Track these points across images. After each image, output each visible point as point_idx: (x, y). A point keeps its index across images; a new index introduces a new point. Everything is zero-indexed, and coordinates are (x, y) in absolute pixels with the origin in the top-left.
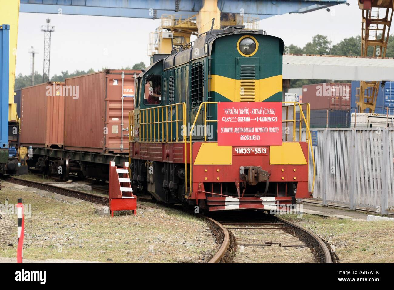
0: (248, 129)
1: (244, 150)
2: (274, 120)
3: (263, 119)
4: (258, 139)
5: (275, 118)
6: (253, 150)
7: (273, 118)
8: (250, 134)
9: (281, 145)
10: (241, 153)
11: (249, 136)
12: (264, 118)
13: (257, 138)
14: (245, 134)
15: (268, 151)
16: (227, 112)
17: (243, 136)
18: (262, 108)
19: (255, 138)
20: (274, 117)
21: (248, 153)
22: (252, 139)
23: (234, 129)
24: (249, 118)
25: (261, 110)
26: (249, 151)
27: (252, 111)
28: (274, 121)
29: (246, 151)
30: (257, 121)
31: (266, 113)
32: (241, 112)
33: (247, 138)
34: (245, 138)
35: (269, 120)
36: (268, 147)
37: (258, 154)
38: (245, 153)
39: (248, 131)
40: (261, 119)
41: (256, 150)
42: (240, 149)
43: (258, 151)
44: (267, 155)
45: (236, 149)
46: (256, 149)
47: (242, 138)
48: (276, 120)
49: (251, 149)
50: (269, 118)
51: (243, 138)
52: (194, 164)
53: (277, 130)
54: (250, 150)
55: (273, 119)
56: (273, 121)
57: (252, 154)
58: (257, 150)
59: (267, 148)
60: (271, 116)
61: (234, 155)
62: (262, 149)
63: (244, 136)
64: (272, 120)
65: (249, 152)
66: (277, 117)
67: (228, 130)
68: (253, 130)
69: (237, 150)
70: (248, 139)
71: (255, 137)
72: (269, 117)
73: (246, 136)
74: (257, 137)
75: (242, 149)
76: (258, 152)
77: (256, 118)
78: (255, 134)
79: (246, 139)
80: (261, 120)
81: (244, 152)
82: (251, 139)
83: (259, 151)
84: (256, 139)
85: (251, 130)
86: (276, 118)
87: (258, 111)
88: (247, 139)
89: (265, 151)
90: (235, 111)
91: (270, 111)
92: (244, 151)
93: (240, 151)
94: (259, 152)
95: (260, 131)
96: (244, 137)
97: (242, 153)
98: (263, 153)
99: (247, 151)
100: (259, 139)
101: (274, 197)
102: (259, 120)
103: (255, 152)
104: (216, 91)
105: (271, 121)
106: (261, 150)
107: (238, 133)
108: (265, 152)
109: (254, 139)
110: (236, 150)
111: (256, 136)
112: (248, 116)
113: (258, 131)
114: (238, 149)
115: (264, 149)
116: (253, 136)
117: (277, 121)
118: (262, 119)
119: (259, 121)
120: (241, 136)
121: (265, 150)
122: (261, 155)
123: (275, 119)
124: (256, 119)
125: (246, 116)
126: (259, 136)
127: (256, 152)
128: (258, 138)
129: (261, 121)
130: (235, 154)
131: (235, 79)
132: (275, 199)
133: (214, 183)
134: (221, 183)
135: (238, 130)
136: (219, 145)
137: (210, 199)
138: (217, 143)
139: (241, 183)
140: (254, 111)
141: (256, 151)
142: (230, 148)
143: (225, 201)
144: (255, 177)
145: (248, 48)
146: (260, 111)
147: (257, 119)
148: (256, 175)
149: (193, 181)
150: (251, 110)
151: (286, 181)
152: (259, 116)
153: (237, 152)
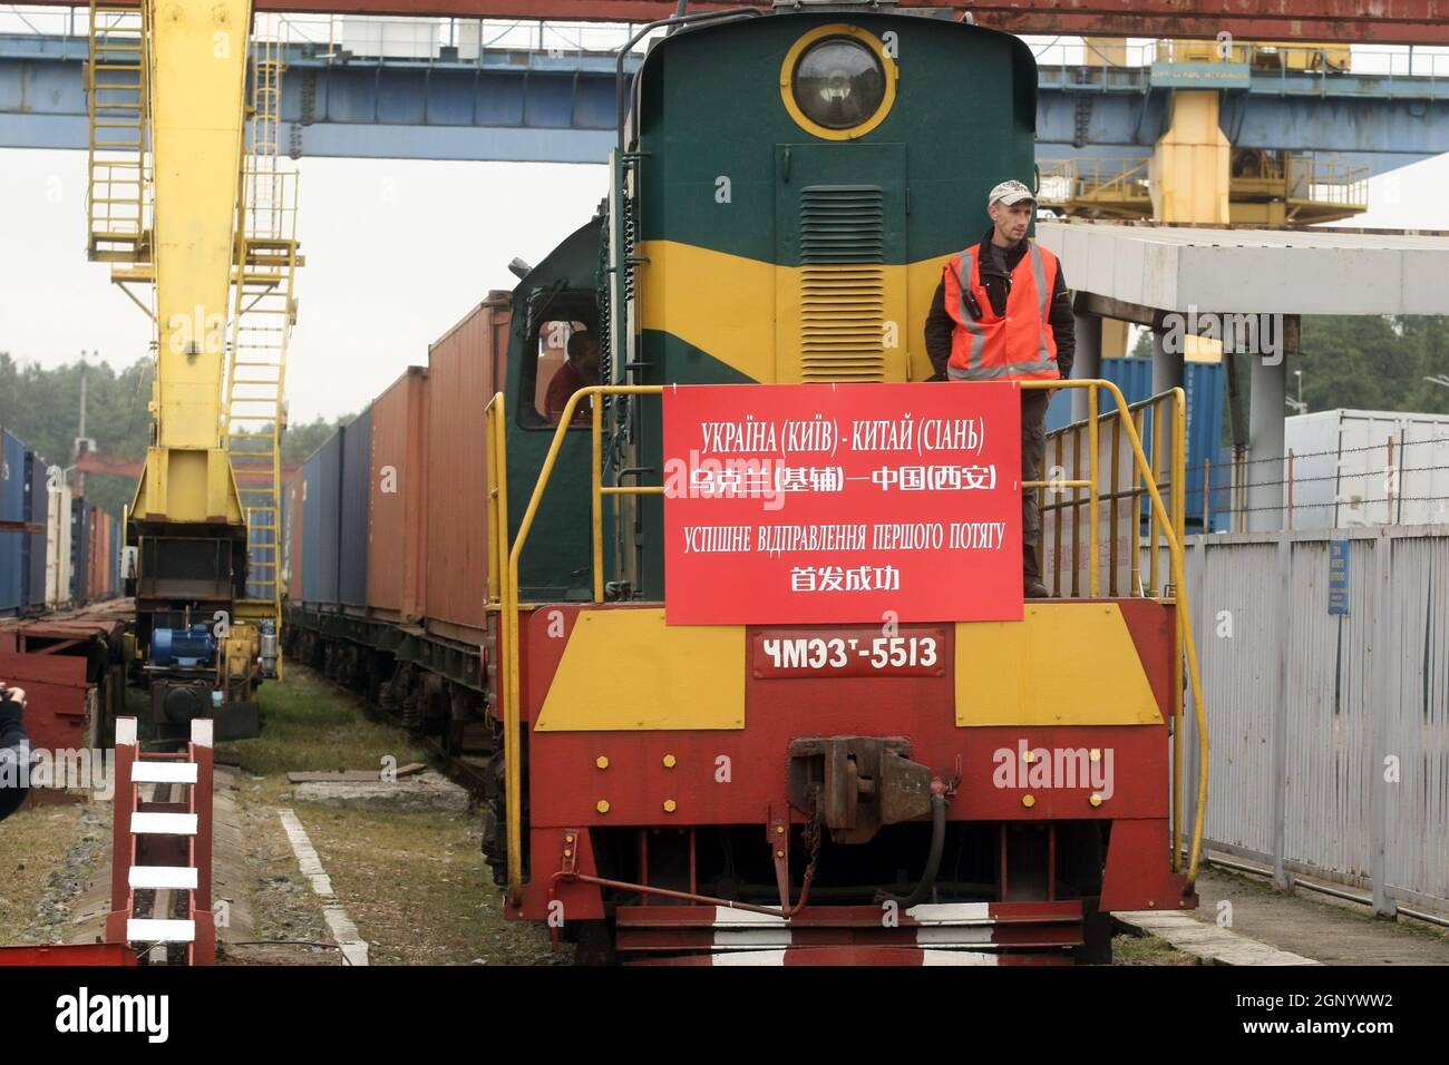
0: (834, 533)
1: (812, 646)
2: (975, 480)
3: (918, 474)
4: (892, 584)
5: (981, 473)
6: (859, 647)
7: (974, 472)
8: (848, 560)
9: (1019, 618)
10: (795, 665)
11: (839, 569)
12: (922, 469)
13: (883, 583)
14: (819, 559)
15: (947, 651)
16: (717, 438)
17: (803, 573)
18: (908, 417)
19: (872, 583)
20: (975, 467)
21: (834, 663)
22: (857, 587)
23: (754, 535)
24: (840, 470)
25: (907, 426)
26: (840, 652)
27: (856, 436)
28: (977, 485)
29: (823, 652)
30: (885, 488)
31: (932, 441)
32: (792, 437)
33: (830, 580)
34: (819, 580)
35: (947, 484)
36: (945, 631)
37: (889, 671)
38: (816, 665)
39: (833, 542)
40: (907, 474)
41: (882, 647)
42: (788, 644)
43: (891, 649)
44: (938, 674)
45: (766, 643)
46: (877, 643)
47: (800, 579)
48: (987, 482)
49: (853, 642)
50: (951, 472)
51: (804, 580)
52: (537, 728)
53: (995, 532)
54: (847, 650)
55: (969, 477)
56: (973, 485)
57: (859, 669)
58: (886, 647)
59: (942, 633)
60: (960, 458)
61: (756, 674)
62: (913, 642)
63: (810, 569)
64: (964, 482)
65: (838, 659)
66: (992, 467)
67: (726, 539)
68: (863, 538)
69: (771, 649)
70: (835, 586)
71: (873, 574)
72: (951, 468)
73: (821, 571)
74: (884, 575)
75: (802, 644)
76: (890, 657)
77: (875, 474)
78: (873, 558)
79: (822, 588)
80: (907, 482)
81: (812, 661)
82: (848, 588)
83: (893, 650)
84: (879, 586)
85: (853, 537)
86: (986, 470)
87: (888, 431)
88: (828, 585)
89: (931, 651)
90: (762, 436)
91: (957, 433)
92: (812, 654)
93: (788, 652)
94: (897, 657)
95: (898, 541)
96: (813, 576)
97: (804, 665)
98: (918, 661)
99: (832, 654)
100: (897, 587)
101: (986, 905)
102: (895, 480)
103: (872, 656)
104: (670, 329)
105: (958, 487)
106: (906, 647)
107: (775, 553)
108: (927, 658)
109: (868, 588)
110: (768, 650)
111: (879, 571)
112: (833, 463)
113: (890, 541)
114: (776, 643)
115: (923, 642)
116: (863, 570)
117: (992, 486)
118: (912, 477)
119: (894, 487)
120: (797, 569)
121: (927, 646)
122: (906, 671)
123: (981, 478)
124: (880, 477)
125: (818, 460)
126: (897, 572)
127: (879, 659)
128: (890, 579)
129: (902, 487)
130: (761, 674)
131: (775, 262)
132: (992, 913)
133: (649, 829)
134: (688, 828)
135: (775, 540)
136: (672, 621)
137: (629, 918)
138: (662, 612)
139: (795, 831)
140: (867, 435)
141: (877, 651)
142: (738, 637)
143: (712, 931)
144: (863, 797)
145: (844, 93)
146: (902, 436)
147: (883, 478)
148: (866, 785)
149: (533, 822)
150: (846, 431)
151: (1049, 817)
152: (895, 459)
153: (772, 658)
